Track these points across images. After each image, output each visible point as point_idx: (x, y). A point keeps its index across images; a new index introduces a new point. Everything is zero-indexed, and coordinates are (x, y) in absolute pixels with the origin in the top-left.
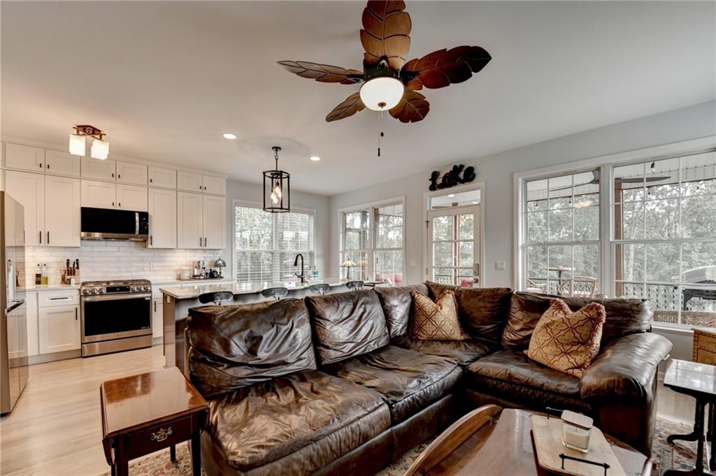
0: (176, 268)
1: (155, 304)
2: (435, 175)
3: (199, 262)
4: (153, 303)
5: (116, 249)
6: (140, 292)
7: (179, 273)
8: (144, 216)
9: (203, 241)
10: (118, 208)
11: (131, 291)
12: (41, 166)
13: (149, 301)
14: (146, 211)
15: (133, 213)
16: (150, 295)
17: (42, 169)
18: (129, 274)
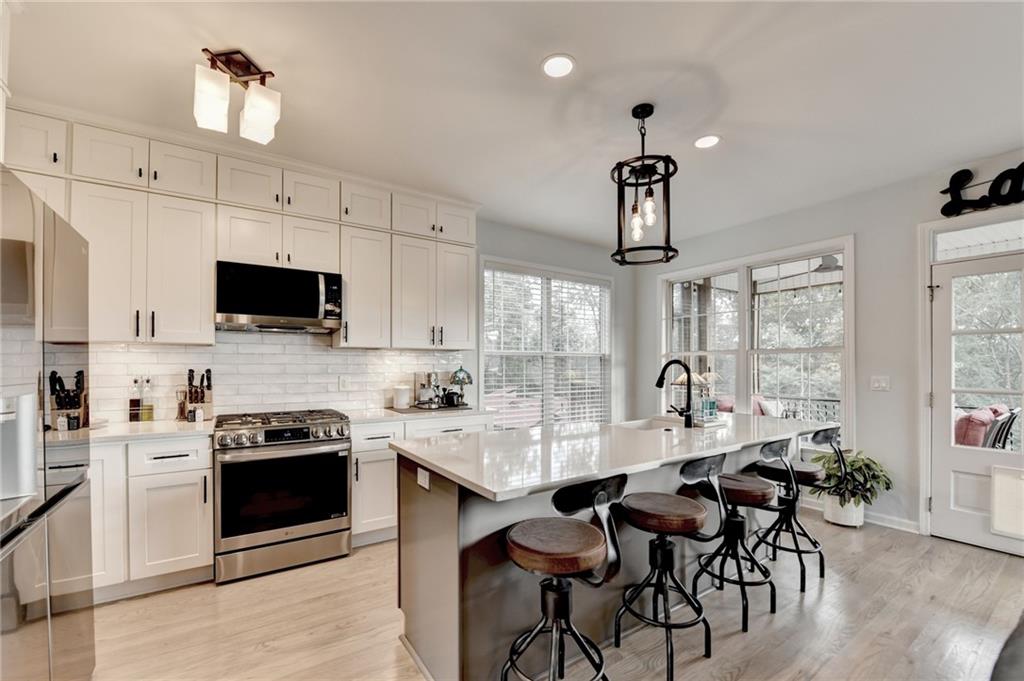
0: (384, 386)
1: (357, 463)
2: (962, 179)
3: (429, 376)
4: (354, 461)
5: (278, 349)
6: (330, 440)
7: (389, 396)
8: (334, 281)
9: (437, 334)
10: (286, 265)
11: (312, 439)
12: (140, 175)
13: (345, 458)
14: (338, 273)
15: (313, 276)
16: (345, 445)
17: (144, 180)
18: (301, 399)
